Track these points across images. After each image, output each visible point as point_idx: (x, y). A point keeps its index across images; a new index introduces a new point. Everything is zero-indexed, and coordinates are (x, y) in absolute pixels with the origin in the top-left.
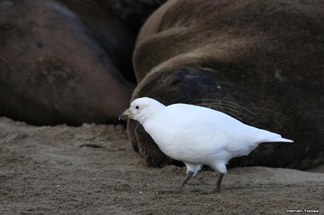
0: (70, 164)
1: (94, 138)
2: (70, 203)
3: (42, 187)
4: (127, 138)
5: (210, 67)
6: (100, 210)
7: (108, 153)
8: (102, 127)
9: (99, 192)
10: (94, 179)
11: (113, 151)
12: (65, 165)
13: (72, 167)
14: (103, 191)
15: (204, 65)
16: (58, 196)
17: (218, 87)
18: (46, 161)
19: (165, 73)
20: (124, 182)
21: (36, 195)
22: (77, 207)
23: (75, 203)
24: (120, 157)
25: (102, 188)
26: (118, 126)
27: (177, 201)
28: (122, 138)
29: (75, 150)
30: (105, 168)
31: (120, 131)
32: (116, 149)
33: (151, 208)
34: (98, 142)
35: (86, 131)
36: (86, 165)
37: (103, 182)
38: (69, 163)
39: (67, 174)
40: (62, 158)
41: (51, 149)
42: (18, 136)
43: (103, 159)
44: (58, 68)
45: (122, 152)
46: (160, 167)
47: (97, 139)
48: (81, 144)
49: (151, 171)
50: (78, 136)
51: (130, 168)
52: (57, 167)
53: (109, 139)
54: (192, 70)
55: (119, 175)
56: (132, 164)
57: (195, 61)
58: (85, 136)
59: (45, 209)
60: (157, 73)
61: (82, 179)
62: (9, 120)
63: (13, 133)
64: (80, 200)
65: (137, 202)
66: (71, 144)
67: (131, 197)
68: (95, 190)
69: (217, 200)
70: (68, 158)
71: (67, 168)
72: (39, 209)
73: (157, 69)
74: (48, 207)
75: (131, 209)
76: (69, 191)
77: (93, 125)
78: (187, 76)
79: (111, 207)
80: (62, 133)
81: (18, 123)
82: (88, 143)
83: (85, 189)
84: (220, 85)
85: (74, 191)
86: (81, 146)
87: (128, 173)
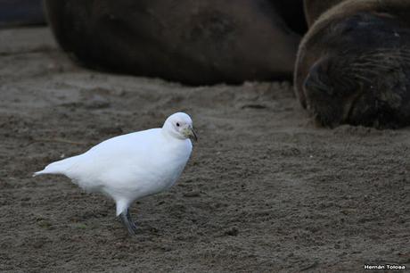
0: (231, 129)
1: (257, 98)
2: (232, 171)
3: (201, 154)
4: (294, 97)
5: (385, 11)
6: (266, 178)
7: (272, 114)
8: (266, 85)
9: (265, 158)
10: (259, 144)
11: (279, 111)
12: (226, 130)
13: (233, 131)
14: (269, 157)
15: (379, 10)
16: (219, 165)
17: (396, 35)
18: (204, 126)
19: (335, 20)
20: (291, 145)
21: (195, 164)
22: (240, 175)
23: (238, 172)
24: (287, 117)
25: (268, 153)
26: (284, 84)
27: (353, 164)
28: (288, 97)
29: (237, 112)
30: (271, 131)
31: (286, 88)
32: (282, 109)
33: (324, 173)
34: (261, 102)
35: (248, 90)
36: (249, 128)
37: (269, 147)
38: (229, 127)
39: (228, 139)
40: (222, 121)
41: (210, 112)
42: (173, 99)
43: (268, 121)
44: (215, 20)
45: (289, 113)
46: (332, 128)
47: (261, 99)
48: (243, 104)
49: (323, 132)
50: (239, 96)
51: (298, 130)
52: (217, 132)
53: (274, 98)
54: (366, 16)
55: (286, 138)
56: (300, 126)
57: (368, 5)
58: (246, 96)
59: (206, 180)
60: (326, 21)
61: (245, 144)
62: (162, 81)
63: (167, 96)
64: (244, 168)
65: (307, 168)
66: (232, 106)
67: (300, 163)
68: (260, 156)
69: (398, 162)
70: (228, 121)
71: (228, 132)
72: (198, 180)
73: (326, 16)
74: (209, 177)
75: (300, 176)
76: (231, 159)
77: (256, 83)
78: (361, 24)
79: (278, 174)
80: (221, 94)
81: (172, 84)
82: (251, 103)
83: (248, 156)
84: (398, 33)
85: (237, 158)
86: (243, 108)
87: (296, 136)
